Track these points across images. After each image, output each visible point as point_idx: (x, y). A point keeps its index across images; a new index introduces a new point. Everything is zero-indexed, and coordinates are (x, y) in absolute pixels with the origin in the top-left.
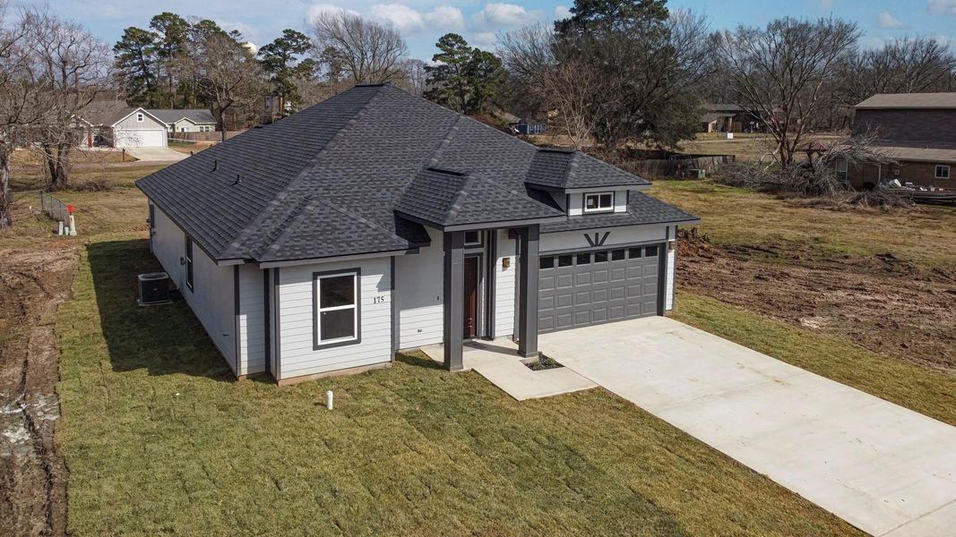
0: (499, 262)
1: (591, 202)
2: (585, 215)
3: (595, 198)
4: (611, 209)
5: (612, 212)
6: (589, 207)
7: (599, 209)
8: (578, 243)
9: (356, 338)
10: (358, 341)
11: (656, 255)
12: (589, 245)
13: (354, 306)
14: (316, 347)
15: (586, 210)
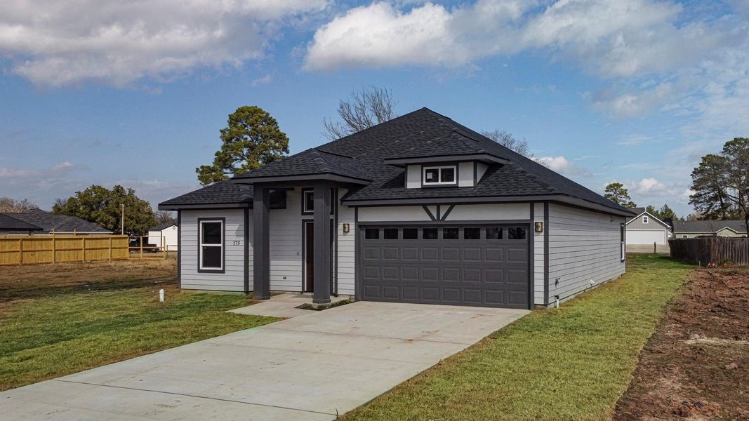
0: (340, 227)
1: (430, 176)
2: (424, 188)
3: (435, 172)
4: (455, 182)
5: (456, 187)
6: (428, 181)
7: (440, 183)
8: (418, 216)
9: (221, 269)
10: (223, 272)
11: (525, 238)
12: (430, 219)
13: (221, 245)
14: (200, 271)
15: (425, 183)
